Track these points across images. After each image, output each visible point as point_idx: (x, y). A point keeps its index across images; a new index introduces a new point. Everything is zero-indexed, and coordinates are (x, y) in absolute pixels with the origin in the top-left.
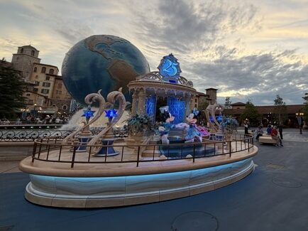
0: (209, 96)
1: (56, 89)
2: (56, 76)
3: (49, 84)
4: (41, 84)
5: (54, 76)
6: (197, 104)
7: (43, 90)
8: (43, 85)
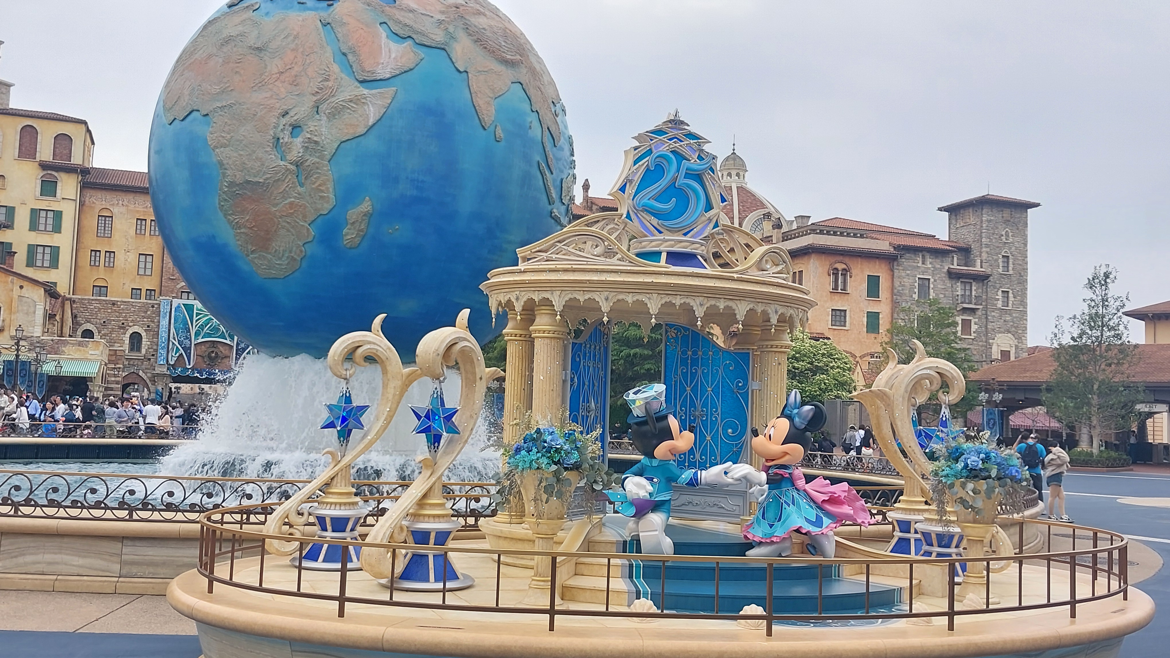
0: (965, 252)
1: (91, 242)
2: (84, 172)
3: (58, 215)
4: (22, 218)
5: (70, 170)
6: (883, 308)
7: (32, 249)
8: (34, 226)
